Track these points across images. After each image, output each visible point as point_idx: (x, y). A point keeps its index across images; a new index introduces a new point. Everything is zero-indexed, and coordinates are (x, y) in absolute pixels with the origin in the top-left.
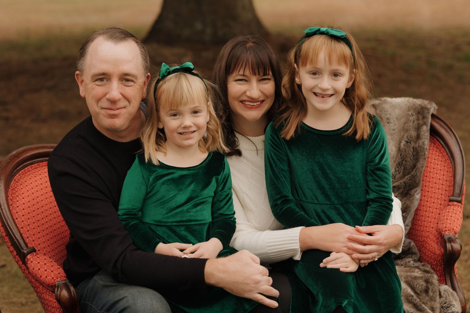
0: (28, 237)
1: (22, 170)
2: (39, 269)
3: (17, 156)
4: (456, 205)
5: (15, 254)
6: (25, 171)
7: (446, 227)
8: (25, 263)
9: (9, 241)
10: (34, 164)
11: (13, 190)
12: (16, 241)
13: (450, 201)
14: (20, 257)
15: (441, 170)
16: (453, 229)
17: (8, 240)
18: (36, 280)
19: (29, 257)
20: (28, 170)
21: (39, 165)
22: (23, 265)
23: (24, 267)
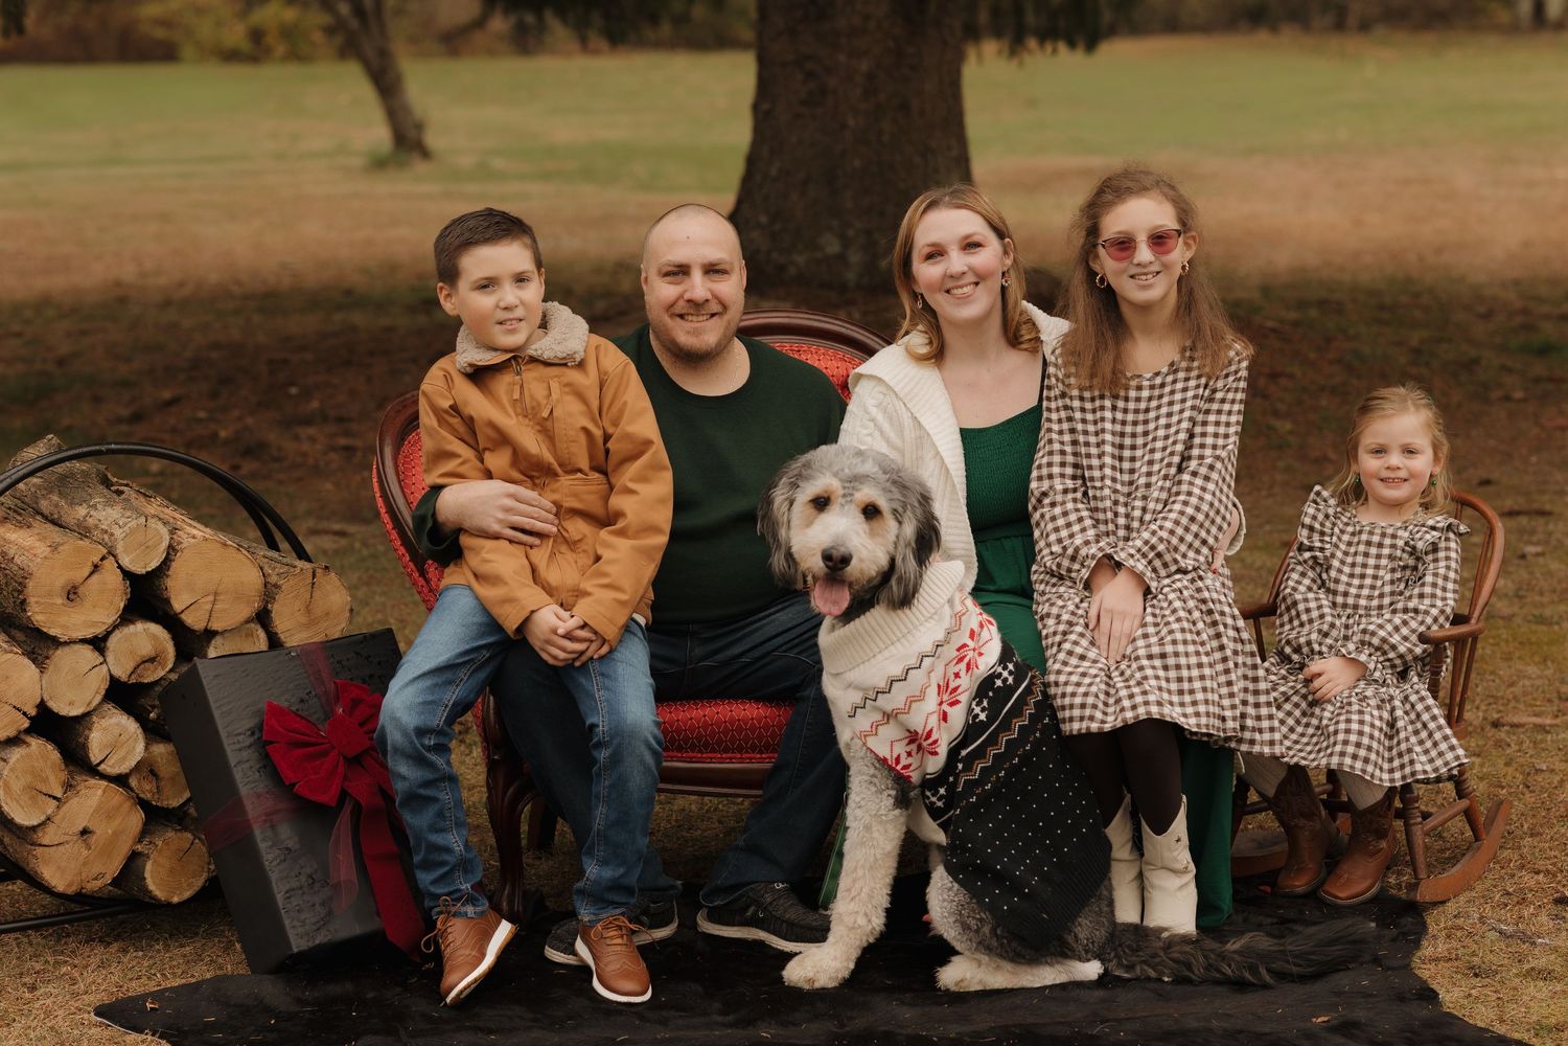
5: (408, 559)
9: (397, 538)
11: (406, 456)
22: (421, 579)
23: (421, 581)
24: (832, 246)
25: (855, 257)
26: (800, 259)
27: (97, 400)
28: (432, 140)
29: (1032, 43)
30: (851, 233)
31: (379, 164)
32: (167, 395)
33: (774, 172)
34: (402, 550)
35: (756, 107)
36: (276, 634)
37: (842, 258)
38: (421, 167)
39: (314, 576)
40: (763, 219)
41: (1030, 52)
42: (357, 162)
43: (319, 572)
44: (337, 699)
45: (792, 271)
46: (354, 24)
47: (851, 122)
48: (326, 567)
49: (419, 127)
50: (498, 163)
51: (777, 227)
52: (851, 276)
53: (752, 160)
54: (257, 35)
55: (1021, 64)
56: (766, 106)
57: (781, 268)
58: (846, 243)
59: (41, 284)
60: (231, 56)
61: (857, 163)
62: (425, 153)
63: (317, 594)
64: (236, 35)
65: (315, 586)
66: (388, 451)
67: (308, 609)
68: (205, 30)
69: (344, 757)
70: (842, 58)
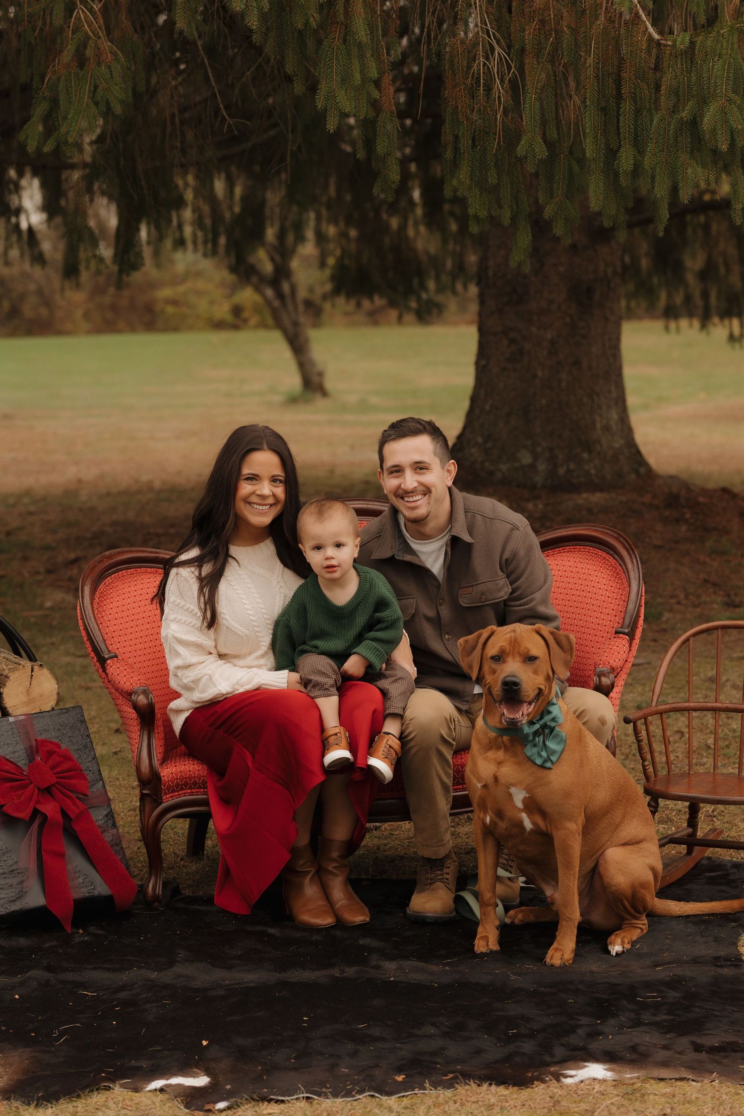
0: (112, 644)
1: (115, 573)
2: (118, 675)
3: (110, 557)
4: (621, 638)
5: (96, 660)
6: (118, 575)
7: (601, 660)
8: (104, 670)
9: (90, 646)
10: (130, 569)
11: (101, 593)
12: (96, 644)
13: (617, 632)
14: (100, 664)
15: (616, 599)
16: (609, 663)
17: (89, 644)
18: (116, 690)
19: (108, 662)
20: (123, 575)
21: (136, 571)
22: (103, 673)
23: (104, 675)
24: (526, 458)
25: (542, 466)
26: (504, 467)
27: (25, 559)
28: (330, 384)
29: (716, 320)
30: (539, 450)
31: (293, 400)
32: (72, 556)
33: (488, 408)
34: (92, 654)
35: (477, 363)
36: (6, 708)
37: (533, 466)
38: (321, 402)
39: (32, 671)
40: (480, 440)
41: (715, 325)
42: (278, 398)
43: (36, 668)
44: (37, 752)
45: (499, 475)
46: (277, 303)
47: (540, 374)
48: (41, 665)
49: (321, 374)
50: (374, 400)
51: (489, 445)
52: (539, 479)
53: (474, 399)
54: (237, 311)
55: (708, 334)
56: (483, 362)
57: (491, 473)
58: (536, 457)
59: (29, 481)
60: (219, 325)
61: (544, 402)
62: (324, 393)
63: (34, 682)
64: (223, 311)
65: (33, 677)
66: (87, 590)
67: (28, 692)
68: (202, 305)
69: (39, 789)
70: (534, 329)
